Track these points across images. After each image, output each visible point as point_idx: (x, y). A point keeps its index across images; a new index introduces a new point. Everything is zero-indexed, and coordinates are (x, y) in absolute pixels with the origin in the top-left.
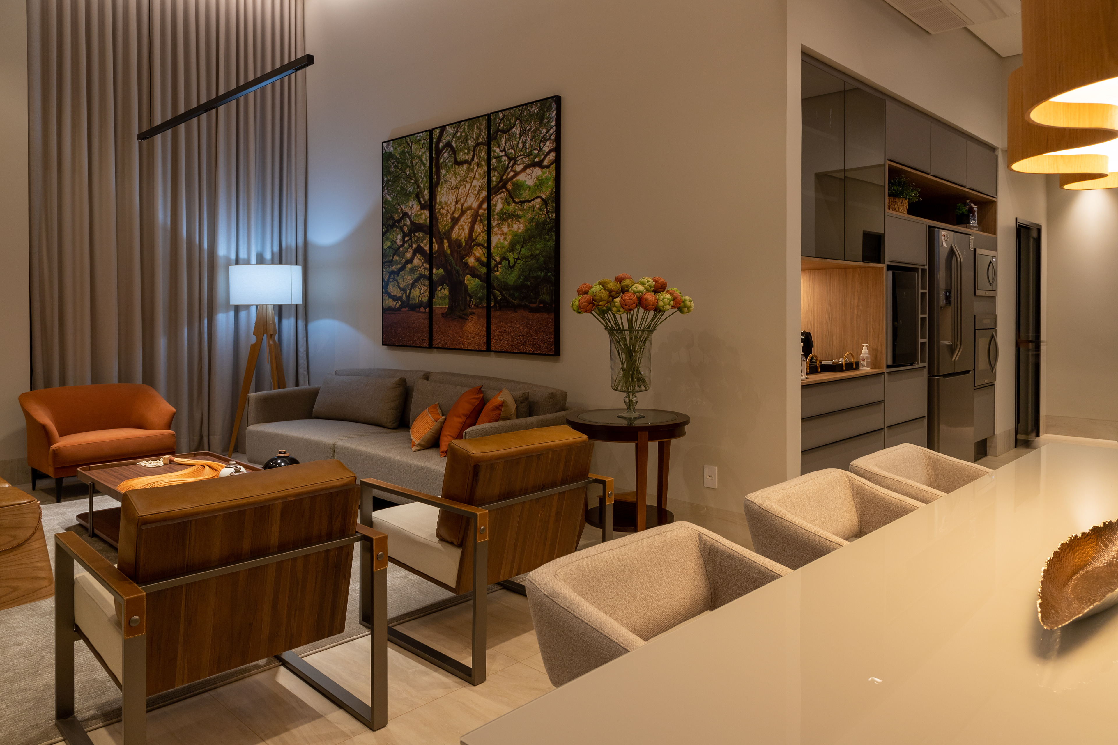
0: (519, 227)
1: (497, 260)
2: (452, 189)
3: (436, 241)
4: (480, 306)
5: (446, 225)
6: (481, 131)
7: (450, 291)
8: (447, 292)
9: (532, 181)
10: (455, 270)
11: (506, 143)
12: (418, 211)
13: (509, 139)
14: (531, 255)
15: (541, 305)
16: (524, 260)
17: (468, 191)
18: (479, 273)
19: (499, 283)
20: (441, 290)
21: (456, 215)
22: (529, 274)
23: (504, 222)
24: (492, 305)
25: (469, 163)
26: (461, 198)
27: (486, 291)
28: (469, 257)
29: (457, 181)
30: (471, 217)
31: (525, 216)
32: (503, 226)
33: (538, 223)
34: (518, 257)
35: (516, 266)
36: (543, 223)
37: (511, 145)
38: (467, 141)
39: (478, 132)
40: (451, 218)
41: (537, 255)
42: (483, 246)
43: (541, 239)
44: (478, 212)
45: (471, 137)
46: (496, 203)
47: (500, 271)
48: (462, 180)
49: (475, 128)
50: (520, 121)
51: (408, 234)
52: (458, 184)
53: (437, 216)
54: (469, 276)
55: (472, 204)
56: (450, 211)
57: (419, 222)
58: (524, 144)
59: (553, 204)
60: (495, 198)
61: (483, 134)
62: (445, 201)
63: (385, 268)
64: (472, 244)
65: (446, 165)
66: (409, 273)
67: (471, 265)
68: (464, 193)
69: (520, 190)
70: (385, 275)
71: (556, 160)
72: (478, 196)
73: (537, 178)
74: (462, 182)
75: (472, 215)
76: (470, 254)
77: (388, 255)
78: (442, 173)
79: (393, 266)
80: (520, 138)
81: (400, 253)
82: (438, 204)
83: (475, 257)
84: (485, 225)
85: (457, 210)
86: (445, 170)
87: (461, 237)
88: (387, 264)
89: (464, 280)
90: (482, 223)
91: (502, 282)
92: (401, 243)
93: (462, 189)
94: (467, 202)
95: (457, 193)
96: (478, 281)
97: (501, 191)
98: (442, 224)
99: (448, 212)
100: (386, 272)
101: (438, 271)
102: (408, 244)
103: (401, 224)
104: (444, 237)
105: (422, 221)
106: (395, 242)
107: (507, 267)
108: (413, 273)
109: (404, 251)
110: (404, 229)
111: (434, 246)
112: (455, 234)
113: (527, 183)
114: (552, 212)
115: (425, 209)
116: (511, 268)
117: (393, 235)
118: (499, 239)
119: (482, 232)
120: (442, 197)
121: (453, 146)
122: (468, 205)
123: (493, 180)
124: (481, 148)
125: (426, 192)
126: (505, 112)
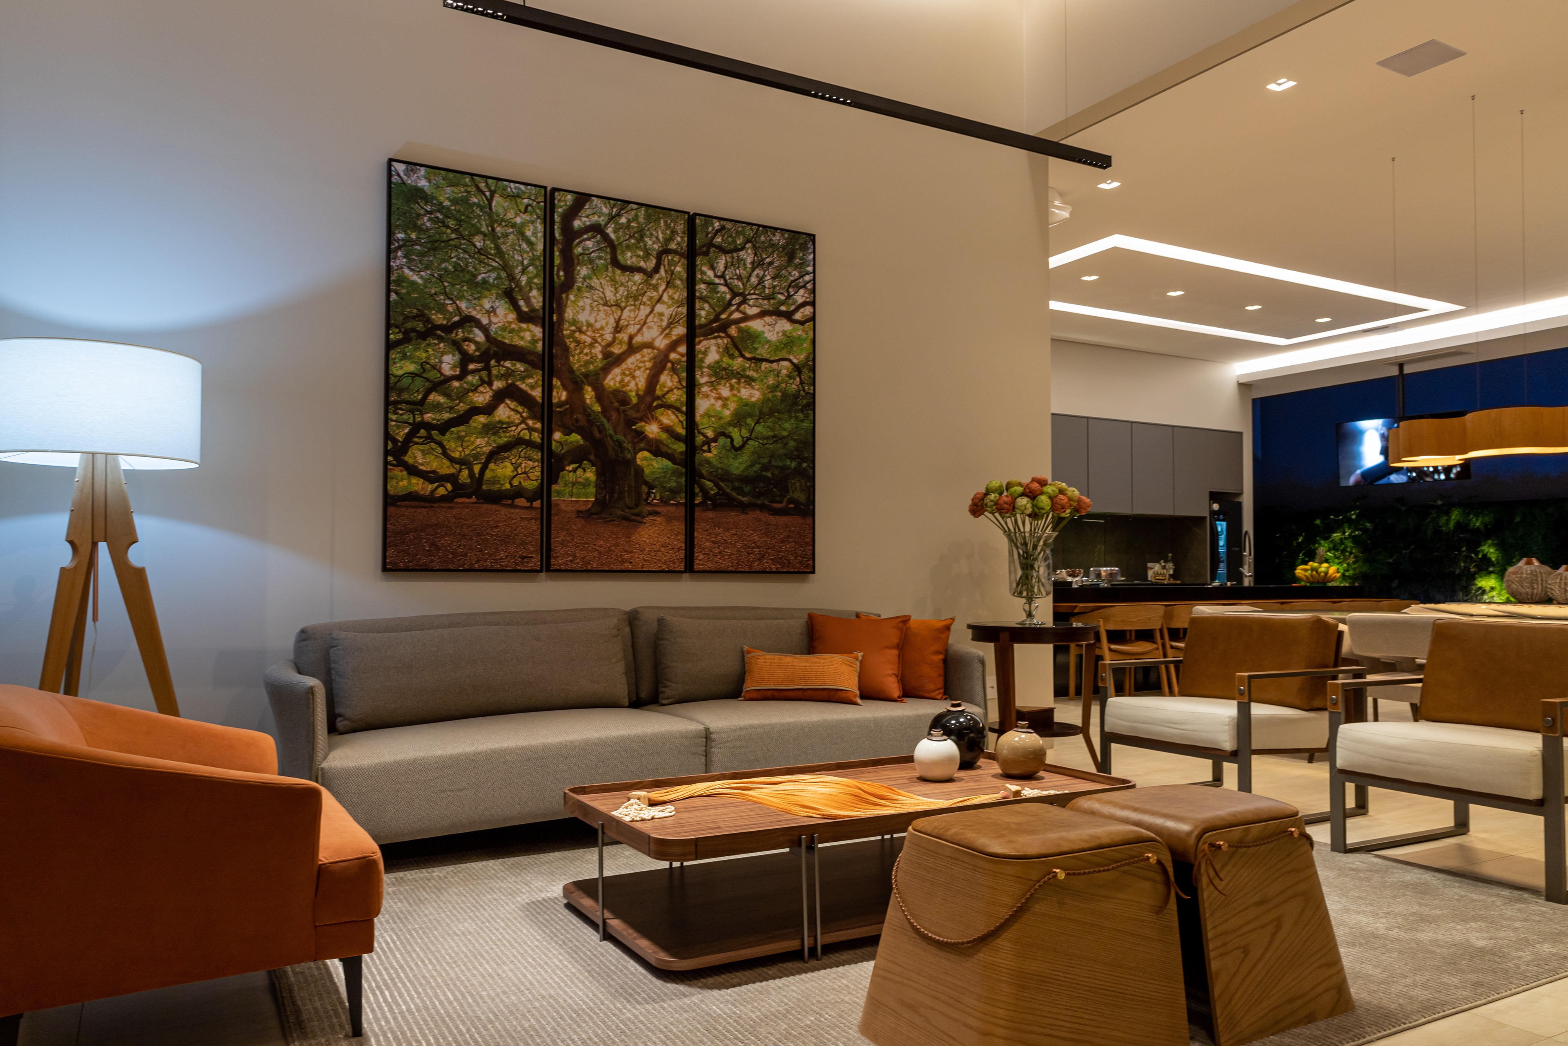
0: (752, 394)
1: (708, 435)
2: (606, 304)
3: (563, 384)
4: (672, 502)
5: (587, 363)
6: (674, 232)
7: (599, 474)
8: (591, 475)
9: (775, 336)
10: (613, 440)
11: (726, 268)
12: (510, 323)
13: (732, 265)
14: (774, 437)
15: (792, 506)
16: (761, 441)
17: (644, 317)
18: (669, 451)
19: (711, 470)
20: (574, 470)
21: (617, 350)
22: (770, 462)
23: (723, 382)
24: (697, 502)
25: (649, 275)
26: (627, 325)
27: (684, 479)
28: (646, 422)
29: (618, 295)
30: (650, 360)
31: (762, 380)
32: (721, 387)
33: (785, 394)
34: (751, 435)
35: (746, 448)
36: (794, 395)
37: (736, 274)
38: (642, 237)
39: (668, 232)
40: (601, 352)
41: (784, 437)
42: (678, 409)
43: (791, 417)
44: (667, 356)
45: (651, 234)
46: (706, 350)
47: (714, 451)
48: (631, 297)
49: (662, 224)
50: (754, 246)
51: (476, 358)
52: (622, 302)
53: (566, 343)
54: (646, 454)
55: (653, 340)
56: (599, 340)
57: (514, 343)
58: (761, 280)
59: (811, 374)
60: (705, 342)
61: (679, 239)
62: (586, 321)
63: (397, 414)
64: (655, 404)
65: (591, 261)
66: (480, 432)
67: (651, 436)
68: (635, 318)
69: (753, 342)
70: (395, 428)
71: (813, 318)
72: (667, 331)
73: (784, 333)
74: (631, 299)
75: (654, 358)
76: (648, 419)
77: (407, 389)
78: (579, 271)
79: (427, 413)
80: (753, 269)
81: (453, 390)
82: (569, 322)
83: (662, 424)
84: (683, 379)
85: (617, 341)
86: (587, 268)
87: (628, 388)
88: (403, 406)
89: (635, 458)
90: (677, 375)
91: (718, 468)
92: (455, 372)
93: (630, 311)
94: (642, 335)
95: (619, 314)
96: (666, 463)
97: (716, 334)
98: (579, 358)
99: (597, 342)
100: (400, 422)
101: (567, 437)
102: (477, 377)
103: (453, 335)
104: (585, 381)
105: (522, 343)
106: (434, 367)
107: (728, 448)
108: (494, 434)
109: (465, 389)
110: (466, 347)
111: (558, 393)
112: (612, 380)
113: (765, 335)
114: (809, 384)
115: (533, 324)
116: (737, 449)
117: (427, 351)
118: (713, 405)
119: (676, 388)
120: (578, 312)
121: (607, 234)
122: (645, 340)
123: (700, 314)
124: (675, 259)
125: (534, 293)
126: (724, 223)
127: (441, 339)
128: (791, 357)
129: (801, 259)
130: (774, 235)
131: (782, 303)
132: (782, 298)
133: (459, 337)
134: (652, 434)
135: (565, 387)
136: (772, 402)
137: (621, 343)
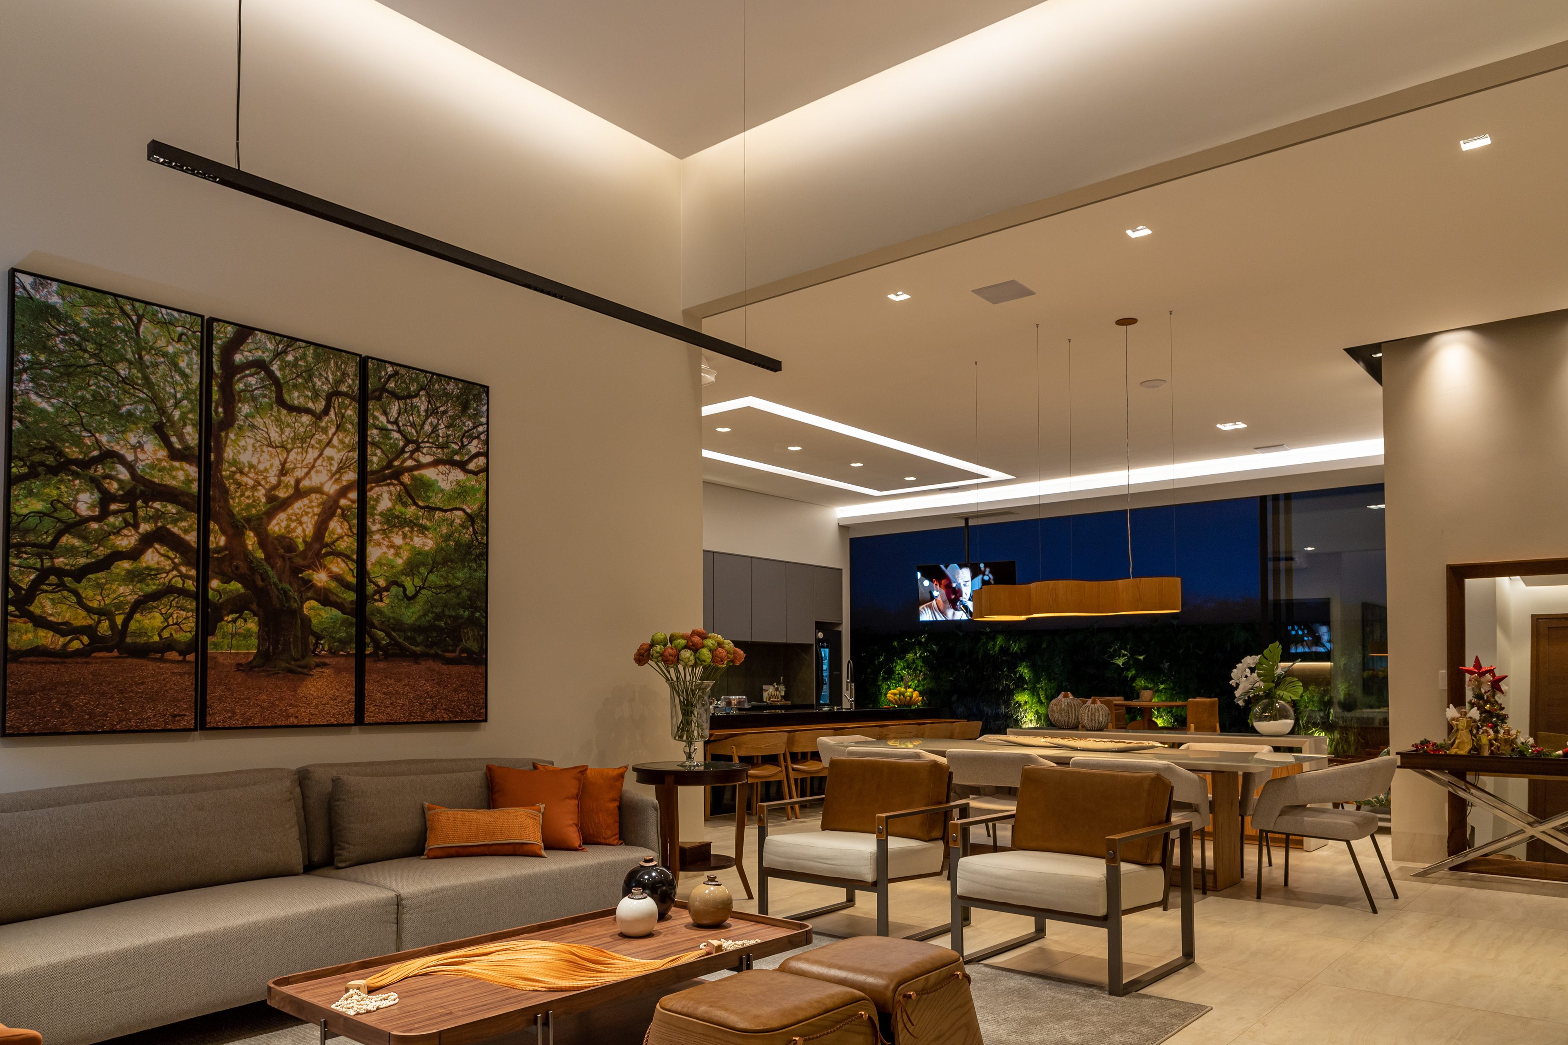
0: (425, 543)
1: (380, 584)
2: (270, 445)
3: (221, 529)
4: (341, 653)
5: (249, 507)
6: (344, 374)
7: (261, 624)
8: (252, 625)
9: (449, 485)
10: (278, 589)
11: (399, 414)
12: (160, 460)
13: (406, 411)
14: (448, 586)
15: (465, 655)
16: (435, 591)
17: (312, 461)
18: (339, 601)
19: (383, 620)
20: (234, 621)
21: (282, 494)
22: (443, 611)
23: (395, 530)
24: (367, 652)
25: (318, 417)
26: (294, 469)
27: (354, 629)
28: (314, 570)
29: (283, 436)
30: (318, 506)
31: (435, 529)
32: (393, 535)
33: (458, 543)
34: (424, 584)
35: (419, 597)
36: (467, 545)
37: (410, 421)
38: (310, 377)
39: (338, 374)
40: (265, 495)
41: (457, 587)
42: (348, 557)
43: (464, 567)
44: (336, 502)
45: (321, 375)
46: (378, 498)
47: (386, 600)
48: (298, 439)
49: (332, 365)
50: (428, 394)
51: (119, 498)
52: (288, 443)
53: (225, 484)
54: (313, 603)
55: (322, 484)
56: (263, 483)
57: (164, 483)
58: (435, 429)
59: (484, 524)
60: (377, 489)
61: (350, 382)
62: (249, 462)
63: (21, 558)
64: (324, 551)
65: (254, 399)
66: (123, 580)
67: (319, 584)
68: (303, 461)
69: (427, 491)
70: (17, 574)
71: (486, 469)
72: (337, 476)
73: (458, 483)
74: (298, 441)
75: (323, 503)
76: (316, 566)
77: (34, 530)
78: (240, 409)
79: (59, 557)
80: (427, 418)
81: (90, 533)
82: (228, 462)
83: (331, 572)
84: (354, 526)
85: (282, 485)
86: (250, 406)
87: (295, 534)
88: (29, 549)
89: (302, 607)
90: (348, 522)
91: (390, 617)
92: (94, 512)
93: (297, 453)
94: (310, 479)
95: (285, 456)
96: (336, 612)
97: (389, 481)
98: (240, 501)
99: (260, 484)
100: (24, 568)
101: (226, 585)
102: (121, 519)
103: (92, 471)
104: (246, 525)
105: (174, 483)
106: (67, 506)
107: (400, 597)
108: (140, 581)
109: (106, 531)
110: (107, 485)
111: (215, 538)
112: (277, 525)
113: (439, 484)
114: (482, 535)
115: (187, 463)
116: (410, 599)
117: (59, 488)
118: (385, 553)
119: (346, 535)
120: (240, 453)
121: (273, 372)
122: (314, 484)
123: (372, 460)
124: (346, 402)
125: (189, 429)
126: (398, 368)
127: (76, 475)
128: (465, 507)
129: (474, 410)
130: (448, 384)
131: (456, 453)
132: (457, 447)
133: (99, 473)
134: (321, 583)
135: (224, 532)
136: (445, 551)
137: (287, 486)
